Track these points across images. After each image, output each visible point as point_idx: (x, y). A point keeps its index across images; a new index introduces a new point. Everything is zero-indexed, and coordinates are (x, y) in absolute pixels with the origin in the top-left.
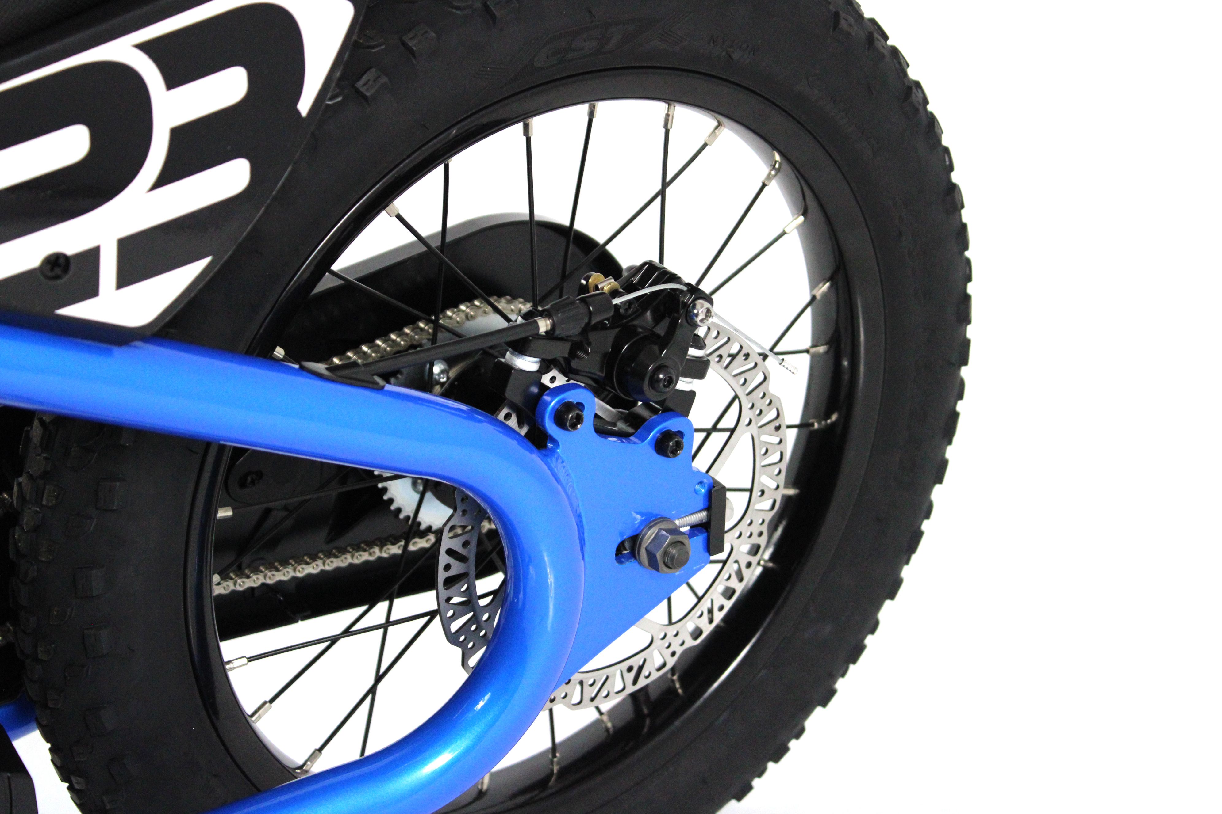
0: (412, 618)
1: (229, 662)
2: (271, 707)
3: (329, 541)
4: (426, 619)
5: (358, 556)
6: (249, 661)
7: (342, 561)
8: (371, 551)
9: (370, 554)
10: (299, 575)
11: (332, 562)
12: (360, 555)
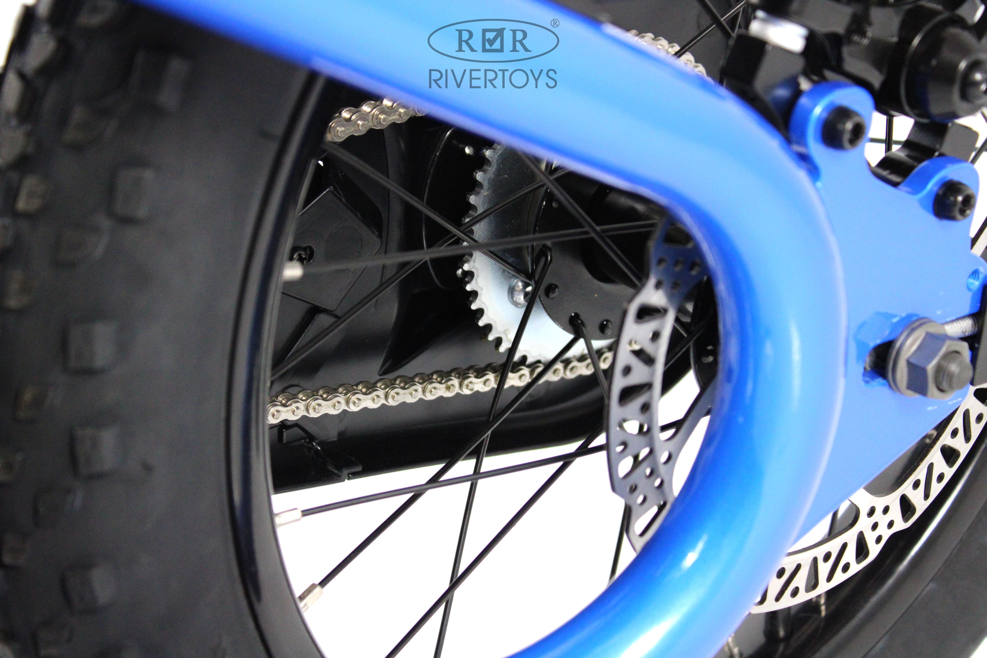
0: (538, 463)
1: (277, 515)
2: (322, 593)
3: (385, 371)
4: (559, 464)
5: (433, 390)
6: (304, 515)
7: (411, 394)
8: (450, 383)
9: (448, 388)
10: (353, 408)
11: (397, 394)
12: (435, 388)
